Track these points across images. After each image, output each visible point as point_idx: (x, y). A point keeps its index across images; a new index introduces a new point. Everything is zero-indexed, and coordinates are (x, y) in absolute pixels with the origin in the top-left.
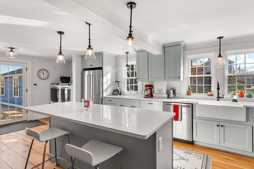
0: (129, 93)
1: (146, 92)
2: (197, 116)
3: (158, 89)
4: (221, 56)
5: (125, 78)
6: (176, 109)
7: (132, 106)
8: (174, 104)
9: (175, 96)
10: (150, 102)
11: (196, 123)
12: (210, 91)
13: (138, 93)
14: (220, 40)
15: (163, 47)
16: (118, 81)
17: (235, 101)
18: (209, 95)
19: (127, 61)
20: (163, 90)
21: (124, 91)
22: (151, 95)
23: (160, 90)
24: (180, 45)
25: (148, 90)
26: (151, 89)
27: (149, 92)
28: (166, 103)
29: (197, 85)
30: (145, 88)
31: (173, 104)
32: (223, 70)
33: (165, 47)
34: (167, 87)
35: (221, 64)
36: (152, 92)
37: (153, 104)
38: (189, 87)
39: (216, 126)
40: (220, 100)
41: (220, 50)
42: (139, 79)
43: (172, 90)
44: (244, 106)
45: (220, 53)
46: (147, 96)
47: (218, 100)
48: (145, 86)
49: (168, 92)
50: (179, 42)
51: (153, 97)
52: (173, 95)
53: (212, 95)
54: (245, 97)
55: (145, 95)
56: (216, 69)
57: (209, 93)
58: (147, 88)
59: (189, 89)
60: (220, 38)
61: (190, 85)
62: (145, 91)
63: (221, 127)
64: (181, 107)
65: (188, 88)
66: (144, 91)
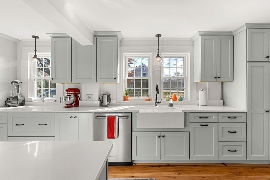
0: (41, 101)
1: (69, 99)
2: (137, 129)
3: (87, 95)
4: (159, 56)
5: (34, 78)
6: (111, 121)
7: (41, 124)
8: (109, 115)
9: (110, 103)
10: (72, 115)
11: (136, 136)
12: (148, 96)
13: (56, 101)
14: (158, 38)
15: (94, 36)
16: (16, 82)
17: (171, 105)
18: (147, 100)
19: (35, 51)
20: (93, 95)
21: (31, 99)
22: (76, 104)
23: (89, 96)
24: (116, 36)
25: (71, 96)
26: (76, 95)
27: (72, 98)
28: (98, 114)
29: (134, 88)
30: (66, 93)
31: (107, 115)
32: (160, 72)
33: (97, 36)
34: (100, 91)
35: (158, 65)
36: (79, 99)
37: (77, 118)
38: (126, 90)
39: (157, 137)
40: (159, 105)
41: (158, 49)
42: (56, 79)
43: (107, 95)
44: (183, 111)
45: (158, 53)
46: (69, 106)
47: (156, 105)
48: (66, 91)
49: (101, 98)
50: (115, 31)
51: (79, 106)
52: (108, 101)
53: (150, 99)
54: (178, 101)
55: (66, 104)
56: (153, 71)
57: (147, 98)
58: (69, 94)
59: (126, 94)
60: (159, 36)
61: (127, 89)
62: (66, 98)
63: (162, 137)
64: (119, 119)
65: (125, 92)
66: (64, 97)
